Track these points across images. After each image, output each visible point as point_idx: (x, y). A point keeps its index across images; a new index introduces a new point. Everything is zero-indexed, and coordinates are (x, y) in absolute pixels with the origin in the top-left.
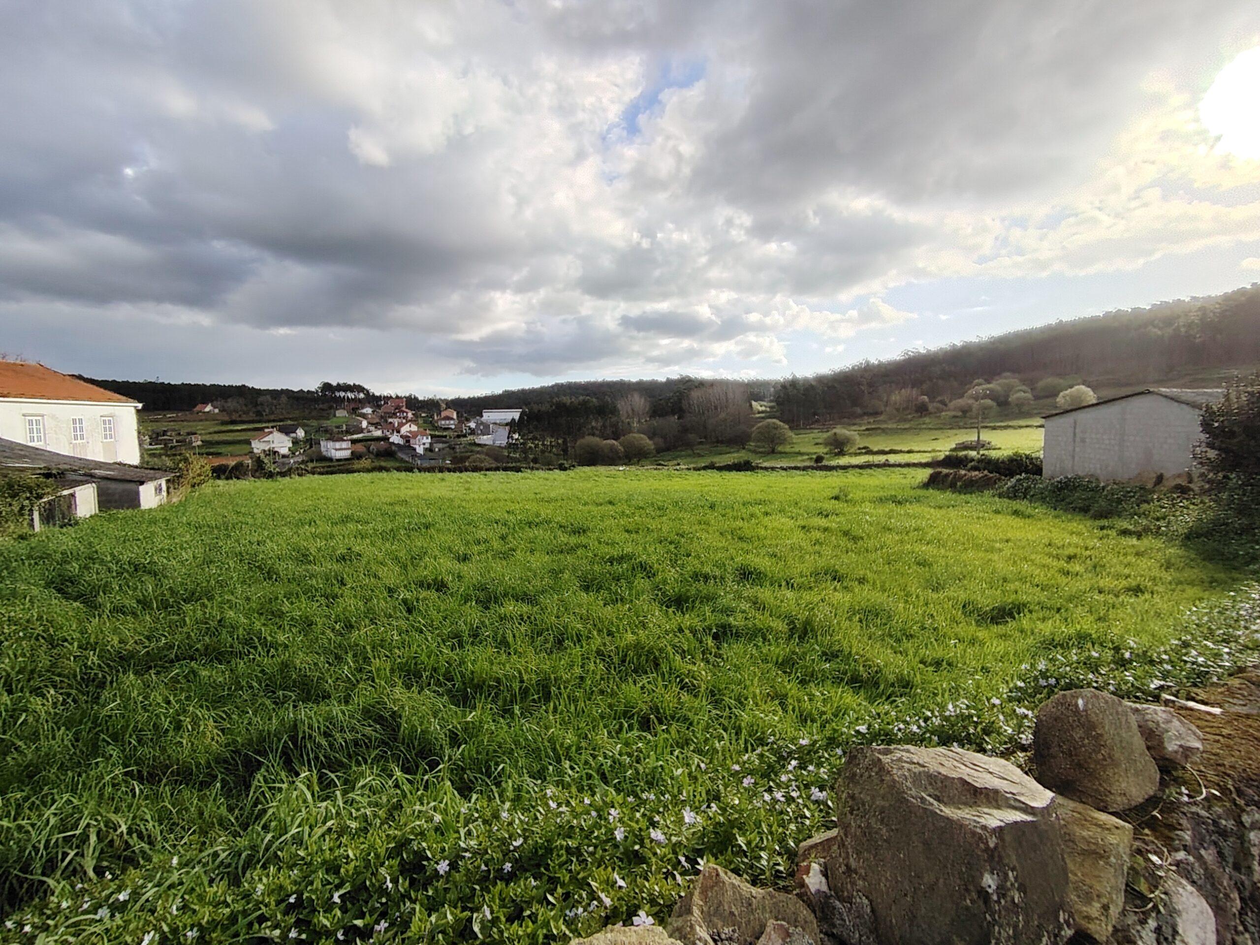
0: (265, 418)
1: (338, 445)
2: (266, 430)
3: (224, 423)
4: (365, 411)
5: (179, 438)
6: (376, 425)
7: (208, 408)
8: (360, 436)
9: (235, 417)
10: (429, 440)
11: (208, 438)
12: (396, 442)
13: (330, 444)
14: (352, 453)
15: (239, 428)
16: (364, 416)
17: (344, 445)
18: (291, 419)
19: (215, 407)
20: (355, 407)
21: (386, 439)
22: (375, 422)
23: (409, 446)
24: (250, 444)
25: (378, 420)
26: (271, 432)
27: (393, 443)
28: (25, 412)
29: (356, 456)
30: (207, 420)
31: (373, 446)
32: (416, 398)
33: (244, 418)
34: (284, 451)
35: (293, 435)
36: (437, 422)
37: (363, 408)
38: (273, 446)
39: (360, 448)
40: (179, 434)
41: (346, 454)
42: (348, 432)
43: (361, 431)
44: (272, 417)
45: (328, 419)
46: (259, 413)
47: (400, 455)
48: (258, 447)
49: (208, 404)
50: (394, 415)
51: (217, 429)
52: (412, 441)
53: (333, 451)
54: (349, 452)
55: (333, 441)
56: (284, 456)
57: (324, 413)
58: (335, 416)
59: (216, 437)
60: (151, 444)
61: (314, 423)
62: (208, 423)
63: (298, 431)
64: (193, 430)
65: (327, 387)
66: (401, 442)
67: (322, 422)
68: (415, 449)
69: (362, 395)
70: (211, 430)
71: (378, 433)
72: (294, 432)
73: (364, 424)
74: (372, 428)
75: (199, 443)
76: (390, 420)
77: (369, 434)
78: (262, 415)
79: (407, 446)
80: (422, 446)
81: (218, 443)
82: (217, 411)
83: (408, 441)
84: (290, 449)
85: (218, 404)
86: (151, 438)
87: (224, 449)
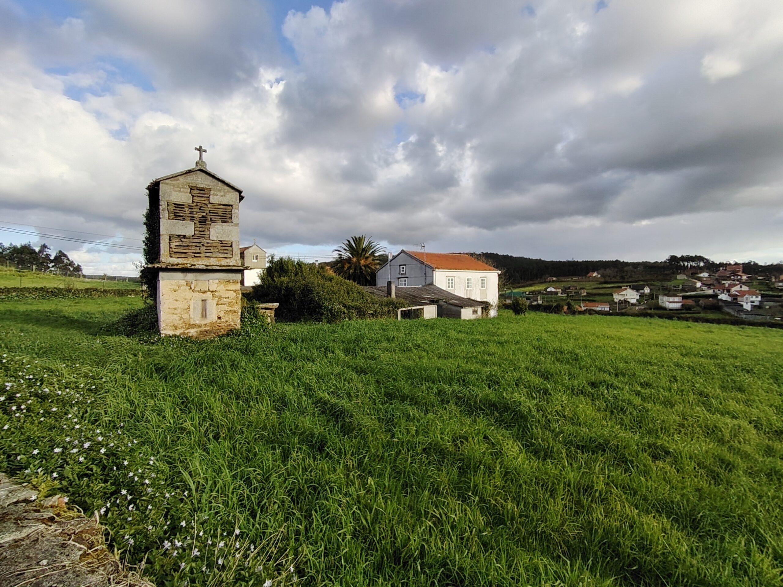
0: (626, 280)
1: (671, 299)
2: (623, 288)
3: (602, 283)
4: (702, 275)
5: (576, 291)
6: (709, 286)
7: (595, 274)
8: (693, 293)
9: (608, 279)
10: (759, 298)
11: (590, 291)
12: (724, 299)
13: (666, 298)
14: (682, 305)
15: (609, 286)
16: (700, 279)
17: (676, 299)
18: (642, 281)
19: (599, 274)
20: (694, 273)
21: (715, 296)
22: (709, 283)
23: (737, 303)
24: (613, 295)
25: (711, 282)
26: (626, 289)
27: (721, 300)
28: (447, 275)
29: (685, 308)
30: (592, 281)
31: (702, 302)
32: (756, 265)
33: (614, 280)
34: (634, 301)
35: (642, 291)
36: (773, 284)
37: (701, 273)
38: (626, 297)
39: (690, 302)
40: (576, 289)
41: (678, 306)
42: (683, 290)
43: (695, 289)
44: (630, 280)
45: (670, 281)
46: (622, 277)
47: (726, 309)
48: (617, 297)
49: (594, 272)
50: (728, 278)
51: (596, 286)
52: (739, 299)
53: (667, 303)
54: (680, 304)
55: (668, 296)
56: (633, 305)
57: (668, 278)
58: (676, 279)
59: (594, 291)
60: (562, 294)
61: (658, 283)
62: (593, 283)
63: (645, 289)
64: (584, 287)
65: (673, 258)
66: (729, 299)
67: (663, 283)
68: (742, 306)
69: (702, 264)
70: (593, 287)
71: (710, 292)
72: (643, 289)
73: (699, 284)
74: (704, 288)
75: (585, 294)
76: (723, 282)
77: (702, 292)
78: (624, 279)
79: (735, 302)
80: (750, 304)
81: (595, 294)
82: (599, 276)
83: (736, 299)
84: (637, 300)
85: (601, 272)
86: (562, 290)
87: (597, 298)
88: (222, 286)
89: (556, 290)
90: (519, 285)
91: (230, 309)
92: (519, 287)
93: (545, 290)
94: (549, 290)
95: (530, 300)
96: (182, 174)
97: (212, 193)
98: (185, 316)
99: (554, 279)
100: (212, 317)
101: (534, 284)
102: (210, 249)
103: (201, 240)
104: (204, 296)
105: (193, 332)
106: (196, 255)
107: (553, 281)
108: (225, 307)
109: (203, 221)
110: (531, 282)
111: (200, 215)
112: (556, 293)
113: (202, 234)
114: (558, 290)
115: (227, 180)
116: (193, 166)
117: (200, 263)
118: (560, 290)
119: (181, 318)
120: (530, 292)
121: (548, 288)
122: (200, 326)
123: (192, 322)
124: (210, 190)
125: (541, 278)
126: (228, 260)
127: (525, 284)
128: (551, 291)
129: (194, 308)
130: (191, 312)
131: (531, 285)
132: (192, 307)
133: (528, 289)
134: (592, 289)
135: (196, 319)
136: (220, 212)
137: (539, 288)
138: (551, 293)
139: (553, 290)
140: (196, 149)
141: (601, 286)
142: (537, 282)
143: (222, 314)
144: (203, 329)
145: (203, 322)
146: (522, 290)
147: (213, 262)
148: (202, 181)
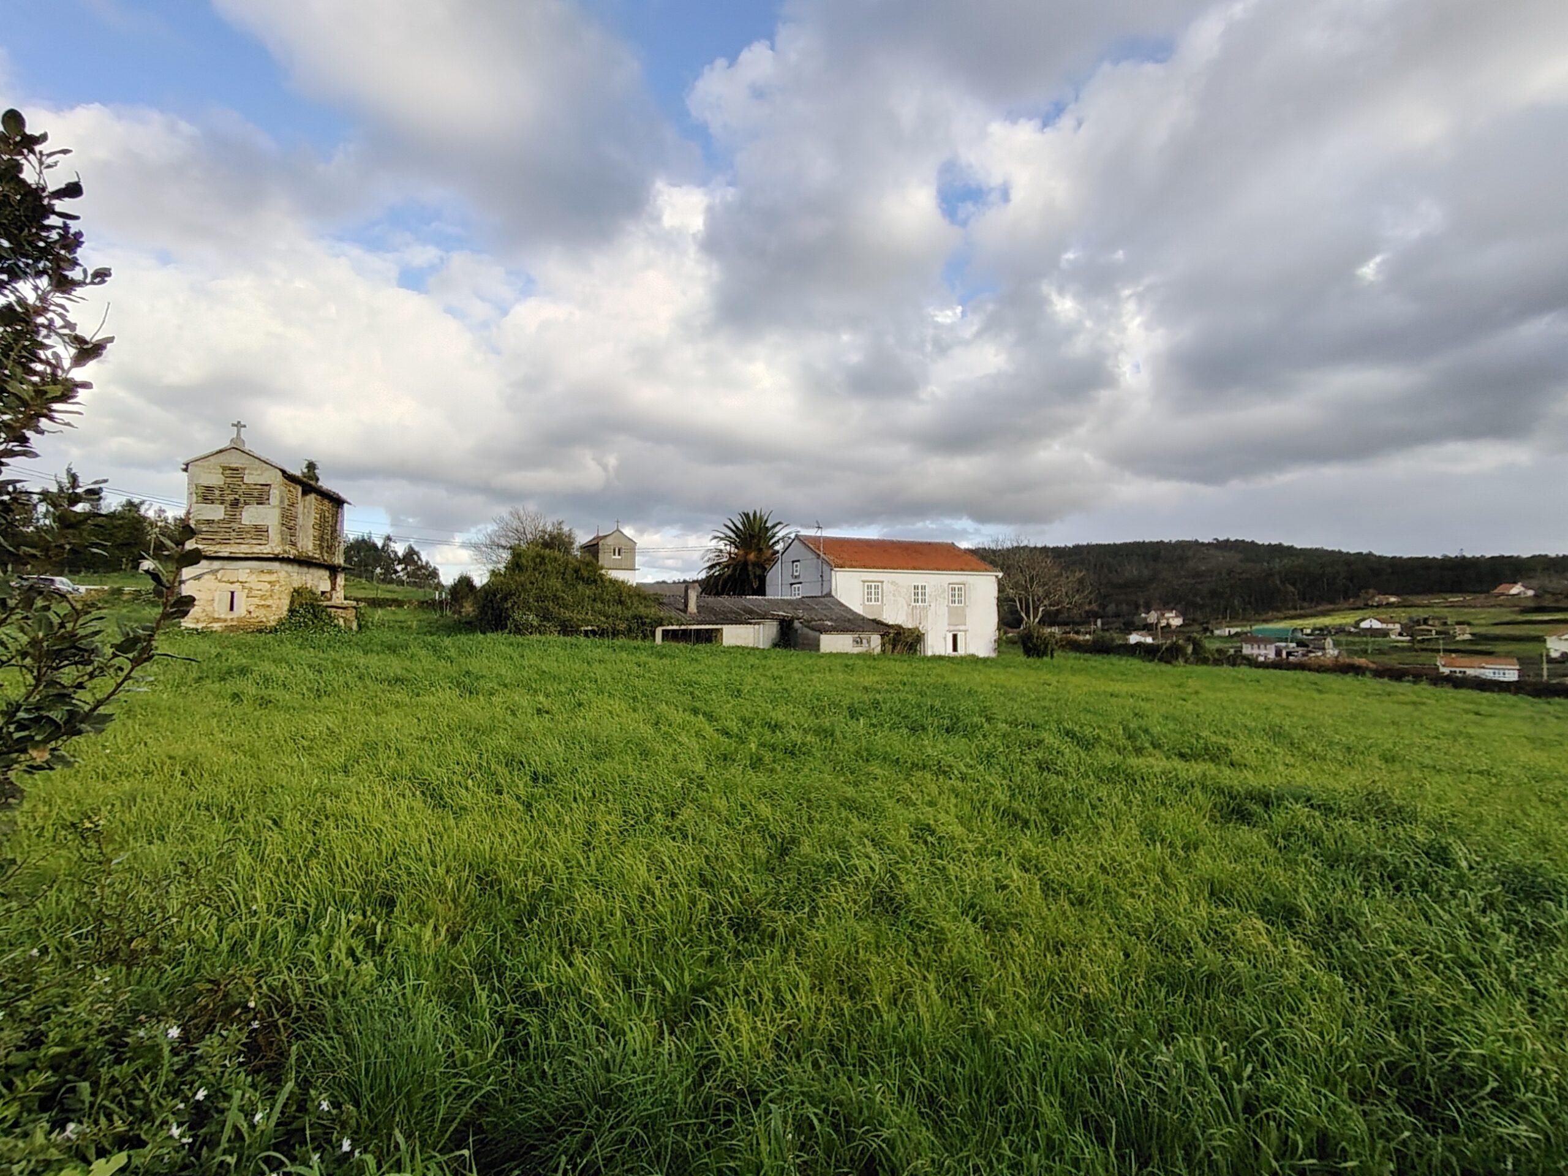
3: (1529, 610)
5: (1442, 628)
7: (1516, 589)
9: (1548, 601)
11: (1485, 630)
15: (1546, 618)
19: (1528, 588)
24: (1545, 641)
28: (864, 579)
30: (1503, 606)
40: (1446, 623)
48: (1556, 647)
49: (1515, 583)
51: (1508, 618)
60: (1400, 634)
62: (1503, 609)
64: (1472, 619)
70: (1497, 620)
75: (1467, 637)
81: (1497, 638)
82: (1530, 593)
85: (1535, 583)
86: (1403, 627)
87: (1501, 648)
88: (254, 576)
89: (1384, 626)
90: (1292, 612)
91: (263, 603)
92: (1292, 618)
93: (1357, 625)
94: (1364, 625)
95: (1307, 646)
96: (213, 455)
97: (246, 472)
98: (209, 609)
99: (1393, 599)
100: (241, 610)
101: (1333, 610)
102: (242, 534)
103: (232, 524)
104: (232, 587)
105: (216, 626)
106: (225, 542)
107: (1390, 605)
108: (257, 601)
109: (235, 504)
110: (1331, 607)
111: (232, 497)
112: (1385, 633)
113: (233, 518)
114: (1391, 626)
115: (264, 457)
116: (225, 444)
117: (225, 551)
118: (1398, 626)
119: (204, 610)
120: (1314, 630)
121: (1363, 620)
122: (225, 621)
123: (216, 616)
124: (244, 469)
125: (1357, 596)
126: (262, 547)
127: (1308, 611)
128: (1370, 629)
129: (220, 600)
130: (215, 605)
131: (1324, 614)
132: (217, 599)
133: (1308, 624)
134: (1487, 625)
135: (222, 611)
136: (256, 494)
137: (1344, 621)
138: (1372, 632)
139: (1377, 625)
140: (233, 425)
141: (1521, 618)
142: (1346, 605)
143: (252, 609)
144: (229, 623)
145: (229, 617)
146: (1298, 623)
147: (243, 549)
148: (235, 460)
